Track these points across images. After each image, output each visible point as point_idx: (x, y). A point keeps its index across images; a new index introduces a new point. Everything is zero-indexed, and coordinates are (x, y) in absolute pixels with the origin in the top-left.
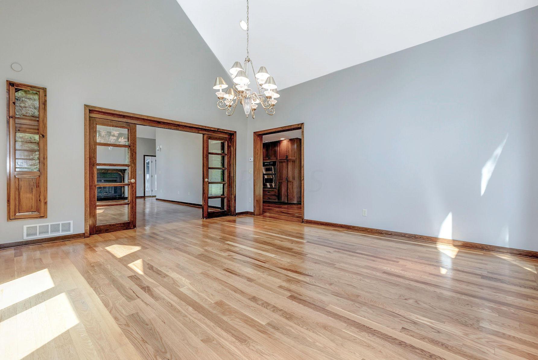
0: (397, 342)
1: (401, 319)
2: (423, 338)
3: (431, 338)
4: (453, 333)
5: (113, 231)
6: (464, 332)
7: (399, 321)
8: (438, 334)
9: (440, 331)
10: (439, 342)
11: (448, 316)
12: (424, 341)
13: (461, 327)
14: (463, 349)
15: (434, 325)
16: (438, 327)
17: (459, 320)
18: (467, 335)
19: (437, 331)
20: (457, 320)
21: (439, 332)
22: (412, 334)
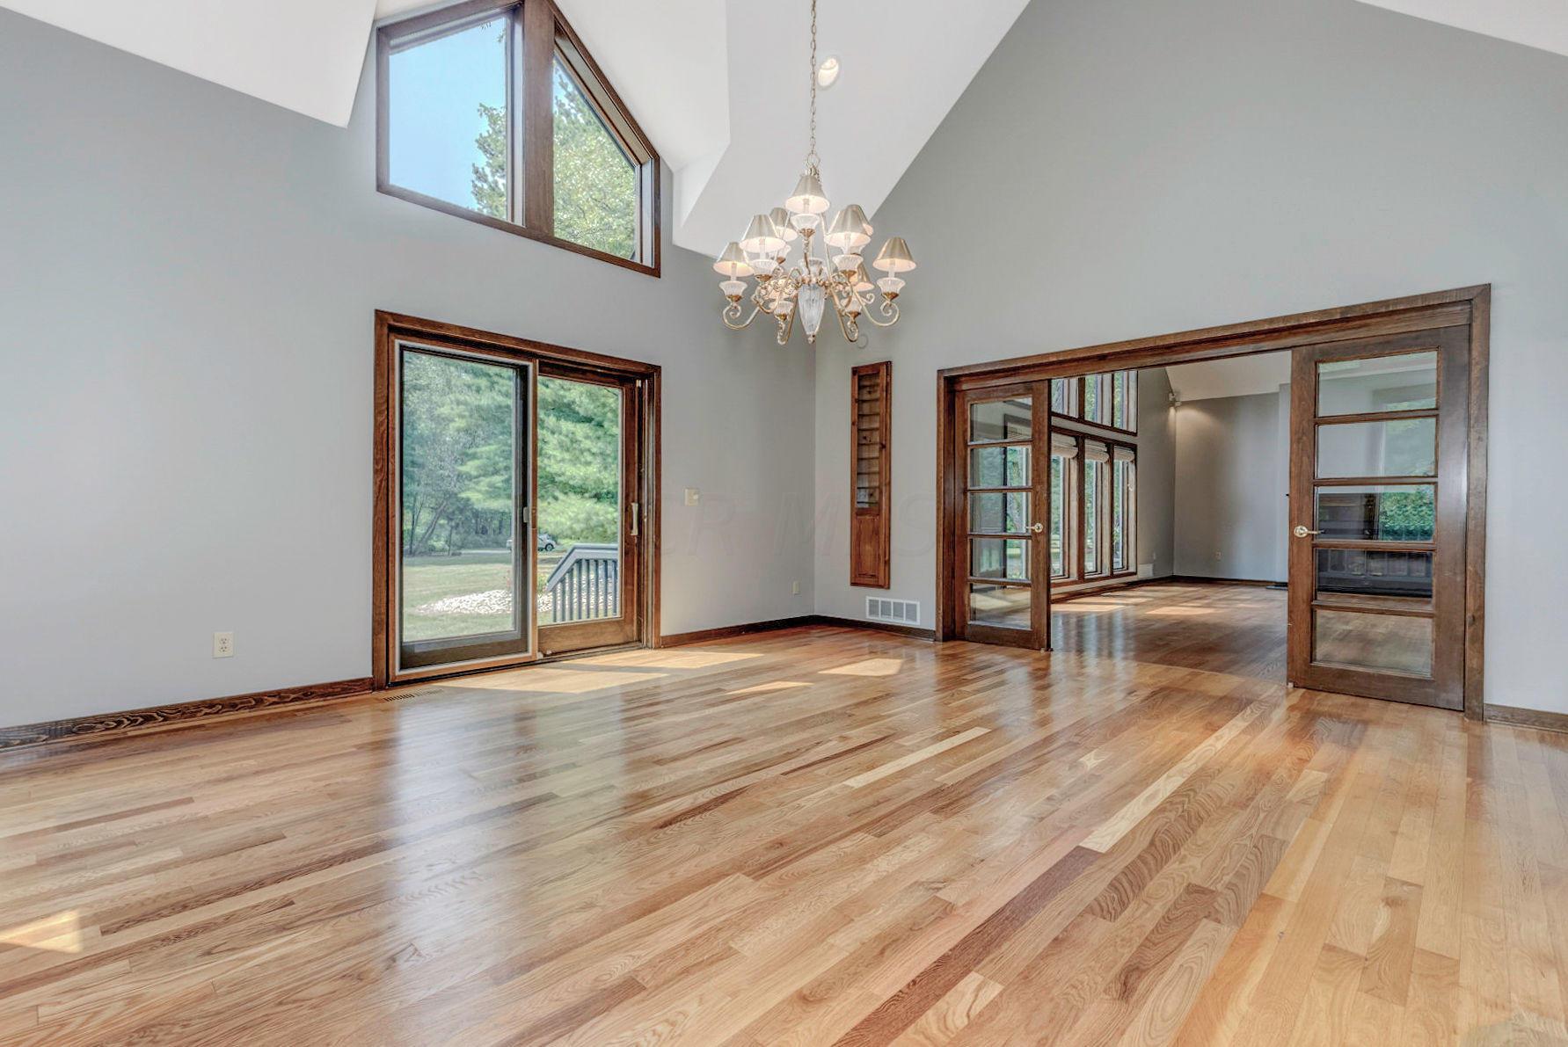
0: (269, 881)
1: (320, 913)
2: (229, 919)
3: (214, 930)
4: (172, 978)
5: (997, 644)
6: (144, 1004)
7: (320, 908)
8: (206, 948)
9: (207, 957)
10: (189, 936)
11: (222, 1013)
12: (222, 916)
13: (156, 1012)
14: (126, 962)
15: (238, 959)
16: (221, 961)
17: (177, 1029)
18: (129, 1004)
19: (214, 951)
20: (185, 1026)
21: (209, 953)
22: (261, 909)
